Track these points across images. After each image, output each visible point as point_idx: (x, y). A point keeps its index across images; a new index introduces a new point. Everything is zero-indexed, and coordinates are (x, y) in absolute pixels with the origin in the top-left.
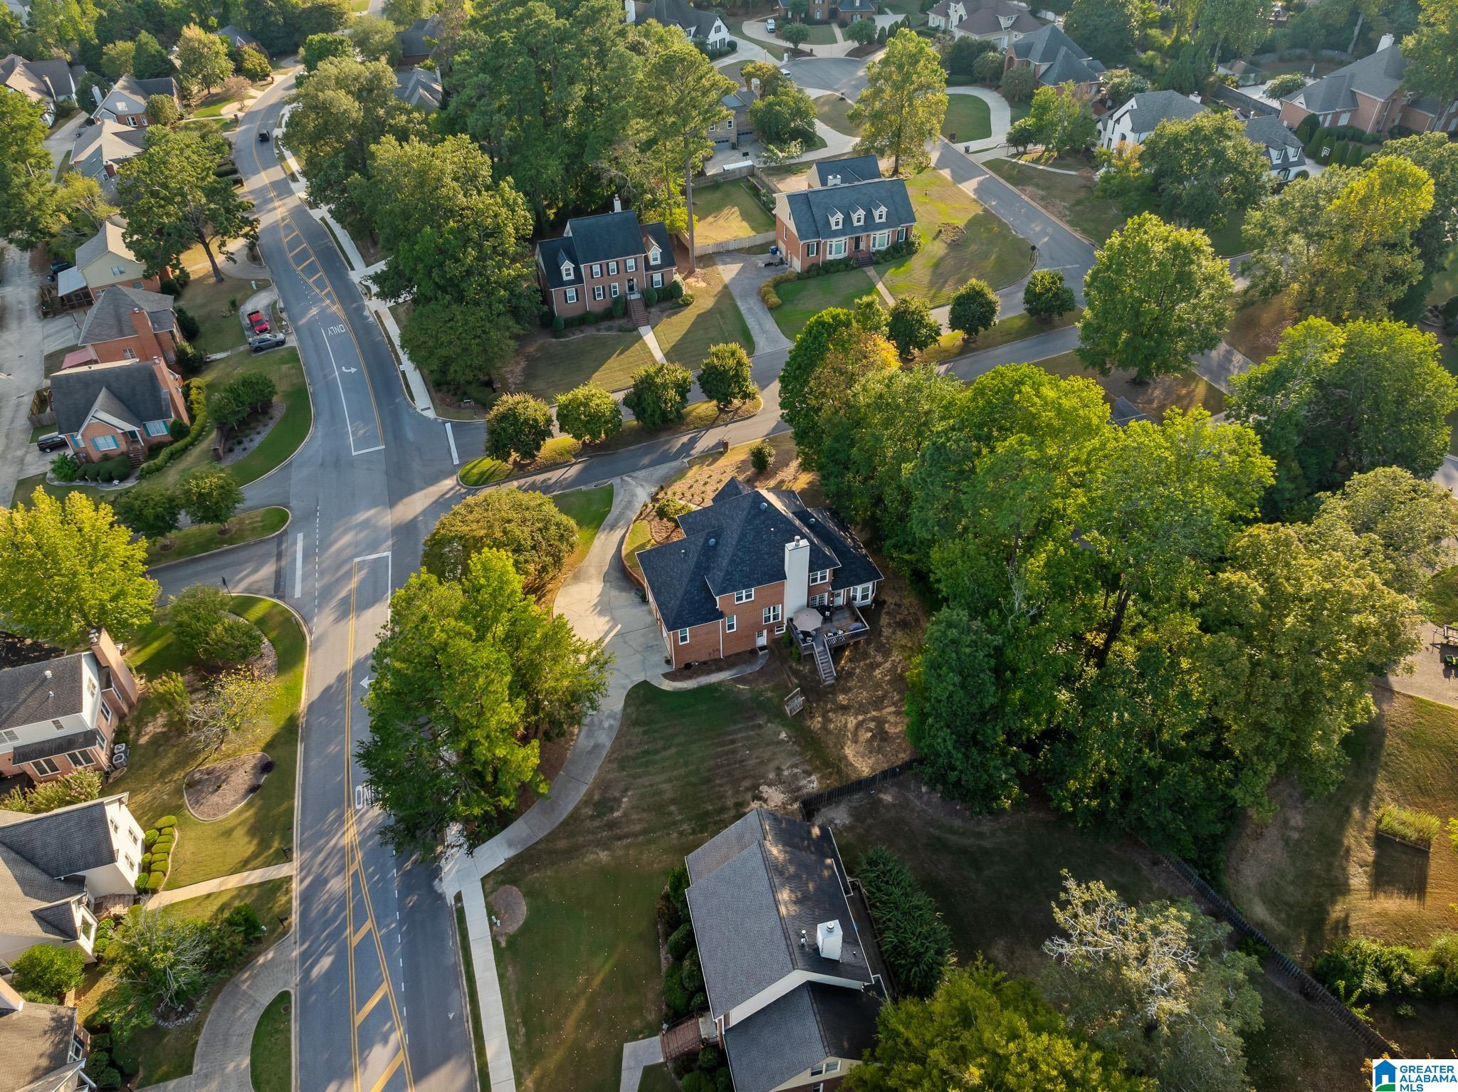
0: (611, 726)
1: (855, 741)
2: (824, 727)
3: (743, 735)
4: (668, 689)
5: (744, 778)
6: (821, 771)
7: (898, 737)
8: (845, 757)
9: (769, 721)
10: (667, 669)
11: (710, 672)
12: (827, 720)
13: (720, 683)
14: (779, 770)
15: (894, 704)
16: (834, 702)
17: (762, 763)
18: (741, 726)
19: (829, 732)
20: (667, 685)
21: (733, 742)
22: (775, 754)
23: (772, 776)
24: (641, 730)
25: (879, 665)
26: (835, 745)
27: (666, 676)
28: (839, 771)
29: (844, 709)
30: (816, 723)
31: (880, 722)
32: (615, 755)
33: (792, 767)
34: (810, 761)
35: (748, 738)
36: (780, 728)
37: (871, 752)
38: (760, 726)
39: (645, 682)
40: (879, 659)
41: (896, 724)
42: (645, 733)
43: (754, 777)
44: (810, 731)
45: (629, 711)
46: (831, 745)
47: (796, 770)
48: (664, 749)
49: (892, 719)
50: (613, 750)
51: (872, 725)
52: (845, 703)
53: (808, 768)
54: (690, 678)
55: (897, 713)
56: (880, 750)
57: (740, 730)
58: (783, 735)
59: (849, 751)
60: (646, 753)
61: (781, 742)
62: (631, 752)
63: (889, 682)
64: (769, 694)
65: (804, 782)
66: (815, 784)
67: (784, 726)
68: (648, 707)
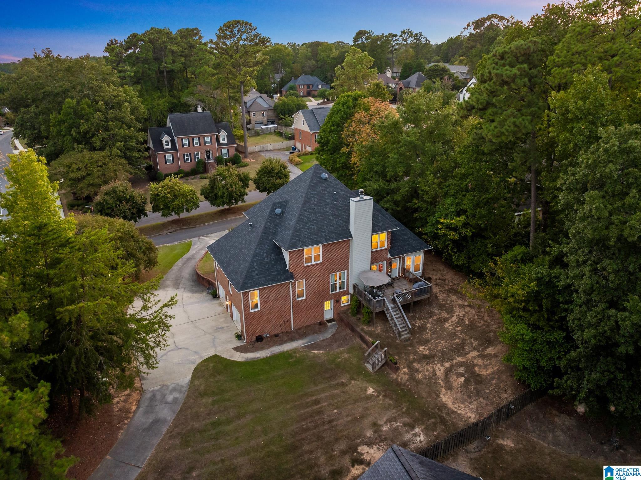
0: (175, 400)
1: (450, 388)
2: (412, 378)
3: (327, 394)
4: (240, 360)
5: (337, 440)
6: (423, 423)
7: (493, 378)
8: (445, 406)
9: (352, 379)
10: (239, 344)
11: (282, 343)
12: (413, 371)
13: (295, 350)
14: (375, 426)
15: (475, 349)
16: (415, 353)
17: (355, 420)
18: (322, 386)
19: (418, 382)
20: (239, 357)
21: (317, 402)
22: (367, 409)
23: (369, 433)
24: (210, 400)
25: (446, 320)
26: (430, 394)
27: (237, 349)
28: (443, 421)
29: (428, 358)
30: (403, 375)
31: (469, 367)
32: (177, 430)
33: (390, 421)
34: (407, 413)
35: (333, 397)
36: (365, 384)
37: (470, 397)
38: (343, 384)
39: (215, 356)
40: (445, 315)
41: (486, 367)
42: (214, 403)
43: (348, 438)
44: (398, 384)
45: (197, 383)
46: (425, 395)
47: (395, 425)
48: (238, 417)
49: (479, 362)
50: (176, 424)
51: (461, 370)
52: (427, 352)
53: (407, 420)
54: (262, 349)
55: (482, 357)
56: (478, 394)
57: (323, 390)
58: (370, 391)
59: (446, 398)
60: (216, 424)
61: (370, 397)
62: (197, 425)
63: (462, 331)
64: (346, 356)
65: (407, 437)
66: (422, 437)
67: (369, 381)
68: (218, 378)
